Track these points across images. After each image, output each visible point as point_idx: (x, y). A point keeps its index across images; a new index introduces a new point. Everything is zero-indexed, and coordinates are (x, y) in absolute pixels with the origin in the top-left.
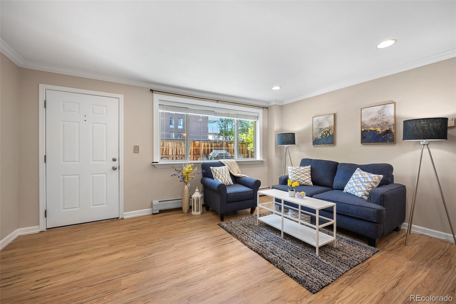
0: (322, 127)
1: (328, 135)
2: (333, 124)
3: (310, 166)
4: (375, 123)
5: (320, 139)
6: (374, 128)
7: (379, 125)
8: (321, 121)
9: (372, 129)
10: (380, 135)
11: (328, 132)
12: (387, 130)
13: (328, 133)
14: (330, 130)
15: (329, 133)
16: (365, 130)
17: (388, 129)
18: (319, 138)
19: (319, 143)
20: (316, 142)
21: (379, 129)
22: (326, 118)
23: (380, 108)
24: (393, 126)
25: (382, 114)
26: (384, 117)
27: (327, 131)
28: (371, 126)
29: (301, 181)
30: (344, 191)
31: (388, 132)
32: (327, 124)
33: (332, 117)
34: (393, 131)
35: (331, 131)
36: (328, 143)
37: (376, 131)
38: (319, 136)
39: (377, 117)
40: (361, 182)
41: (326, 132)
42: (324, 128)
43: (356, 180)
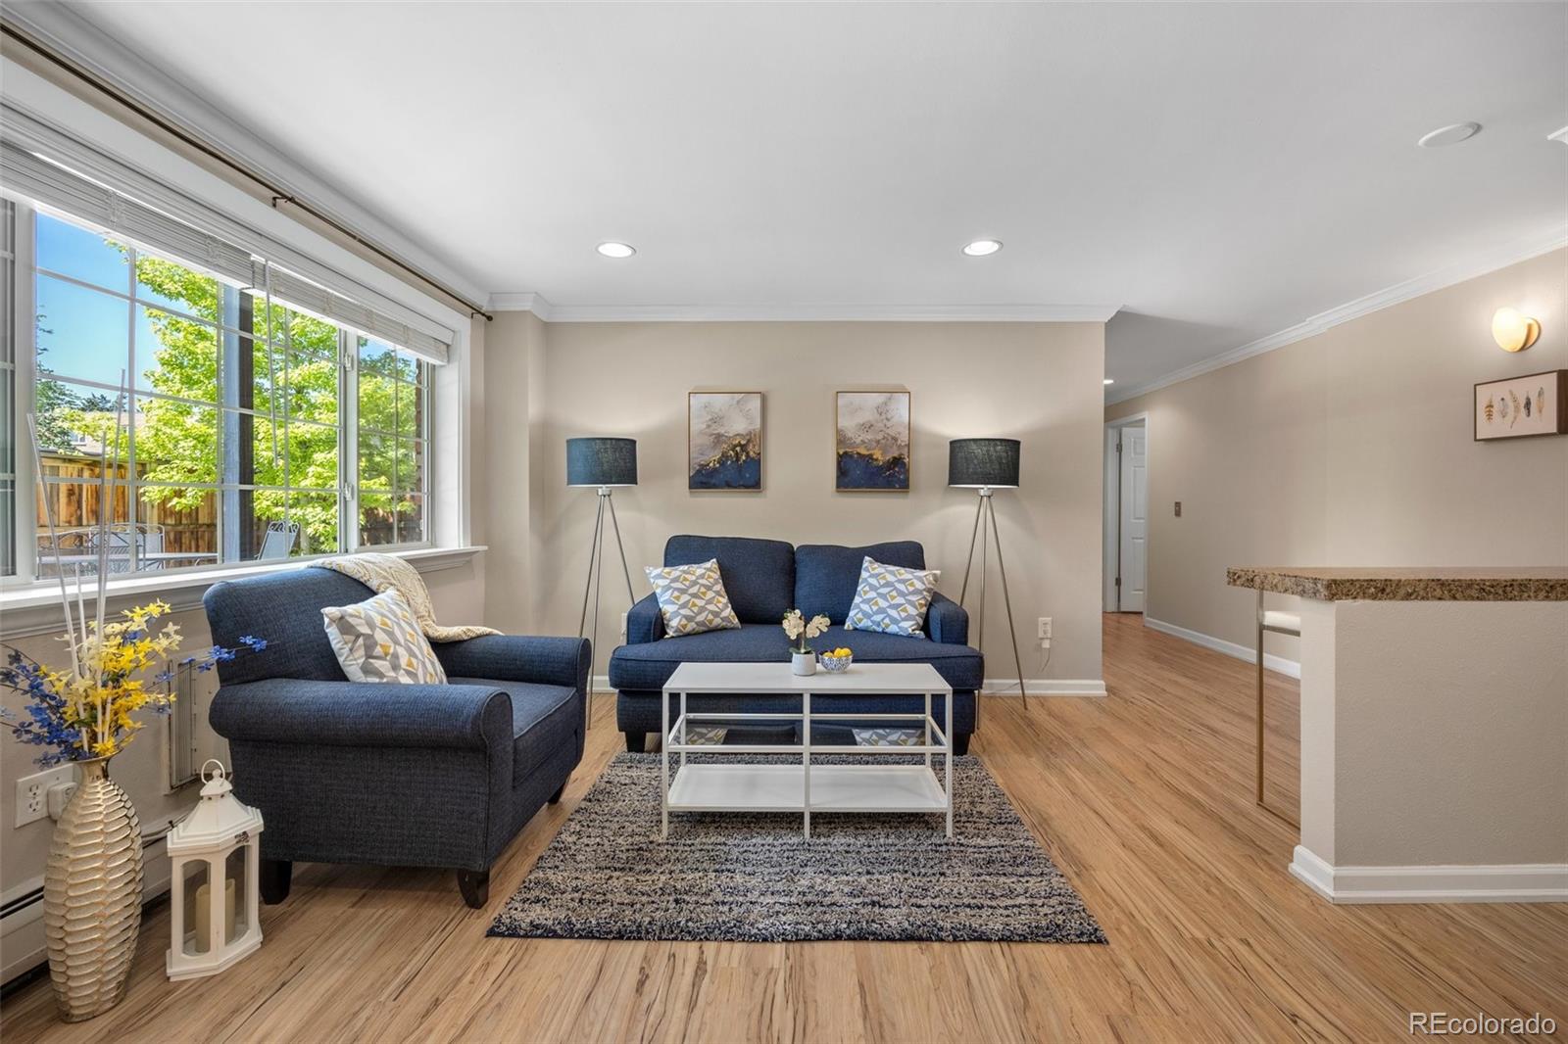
0: (722, 431)
1: (744, 458)
2: (757, 425)
3: (715, 560)
4: (869, 436)
5: (715, 470)
6: (868, 450)
7: (878, 442)
8: (721, 410)
9: (864, 452)
10: (880, 468)
11: (743, 447)
12: (895, 458)
13: (742, 450)
14: (749, 441)
15: (748, 453)
16: (845, 453)
17: (896, 455)
18: (711, 465)
19: (713, 481)
20: (703, 480)
21: (877, 455)
22: (738, 402)
23: (879, 398)
24: (906, 449)
25: (884, 416)
26: (889, 424)
27: (740, 444)
28: (861, 442)
29: (710, 617)
30: (846, 627)
31: (897, 461)
32: (738, 426)
33: (755, 403)
34: (906, 461)
35: (754, 446)
36: (741, 483)
37: (870, 456)
38: (713, 457)
39: (873, 423)
40: (901, 594)
41: (738, 449)
42: (731, 435)
43: (883, 591)
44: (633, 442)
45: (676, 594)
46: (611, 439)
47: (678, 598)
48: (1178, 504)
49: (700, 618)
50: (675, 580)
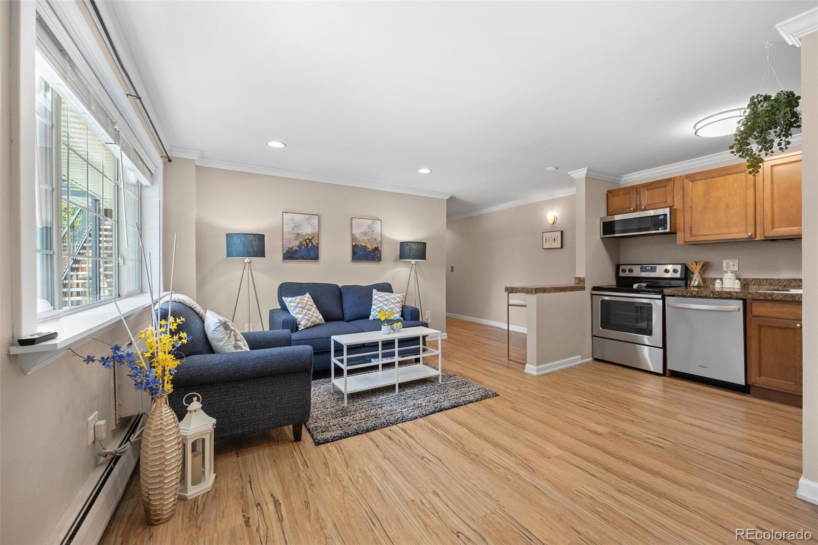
0: (300, 232)
1: (310, 245)
2: (317, 230)
3: (308, 293)
4: (365, 238)
5: (296, 251)
6: (365, 244)
7: (369, 240)
8: (299, 222)
9: (363, 244)
10: (370, 252)
11: (310, 240)
12: (376, 248)
13: (310, 242)
14: (313, 237)
15: (312, 243)
16: (356, 245)
17: (376, 246)
18: (294, 248)
19: (296, 256)
20: (290, 255)
21: (369, 246)
22: (308, 219)
23: (370, 222)
24: (380, 244)
25: (371, 230)
26: (373, 233)
27: (308, 239)
28: (362, 241)
30: (370, 319)
31: (376, 249)
32: (308, 230)
33: (315, 220)
34: (380, 249)
35: (315, 240)
36: (309, 257)
37: (366, 246)
38: (295, 244)
39: (367, 232)
40: (393, 303)
41: (308, 241)
42: (304, 234)
43: (386, 302)
44: (264, 235)
45: (301, 309)
46: (258, 234)
47: (302, 311)
48: (452, 267)
49: (312, 320)
50: (299, 303)
